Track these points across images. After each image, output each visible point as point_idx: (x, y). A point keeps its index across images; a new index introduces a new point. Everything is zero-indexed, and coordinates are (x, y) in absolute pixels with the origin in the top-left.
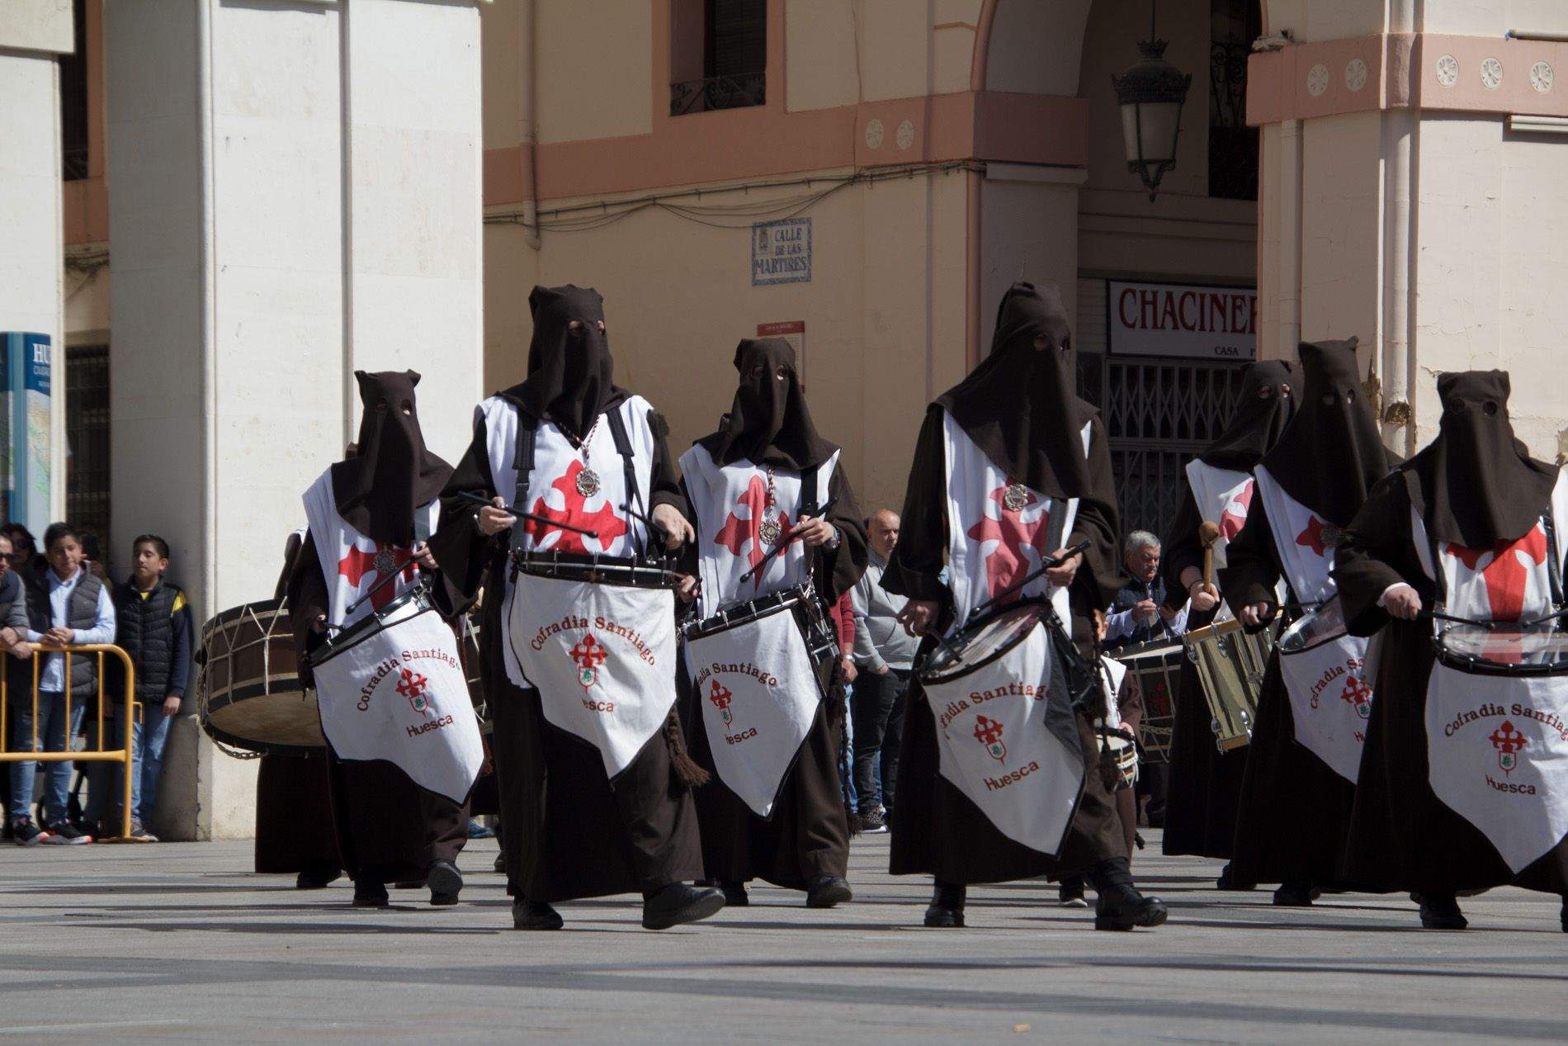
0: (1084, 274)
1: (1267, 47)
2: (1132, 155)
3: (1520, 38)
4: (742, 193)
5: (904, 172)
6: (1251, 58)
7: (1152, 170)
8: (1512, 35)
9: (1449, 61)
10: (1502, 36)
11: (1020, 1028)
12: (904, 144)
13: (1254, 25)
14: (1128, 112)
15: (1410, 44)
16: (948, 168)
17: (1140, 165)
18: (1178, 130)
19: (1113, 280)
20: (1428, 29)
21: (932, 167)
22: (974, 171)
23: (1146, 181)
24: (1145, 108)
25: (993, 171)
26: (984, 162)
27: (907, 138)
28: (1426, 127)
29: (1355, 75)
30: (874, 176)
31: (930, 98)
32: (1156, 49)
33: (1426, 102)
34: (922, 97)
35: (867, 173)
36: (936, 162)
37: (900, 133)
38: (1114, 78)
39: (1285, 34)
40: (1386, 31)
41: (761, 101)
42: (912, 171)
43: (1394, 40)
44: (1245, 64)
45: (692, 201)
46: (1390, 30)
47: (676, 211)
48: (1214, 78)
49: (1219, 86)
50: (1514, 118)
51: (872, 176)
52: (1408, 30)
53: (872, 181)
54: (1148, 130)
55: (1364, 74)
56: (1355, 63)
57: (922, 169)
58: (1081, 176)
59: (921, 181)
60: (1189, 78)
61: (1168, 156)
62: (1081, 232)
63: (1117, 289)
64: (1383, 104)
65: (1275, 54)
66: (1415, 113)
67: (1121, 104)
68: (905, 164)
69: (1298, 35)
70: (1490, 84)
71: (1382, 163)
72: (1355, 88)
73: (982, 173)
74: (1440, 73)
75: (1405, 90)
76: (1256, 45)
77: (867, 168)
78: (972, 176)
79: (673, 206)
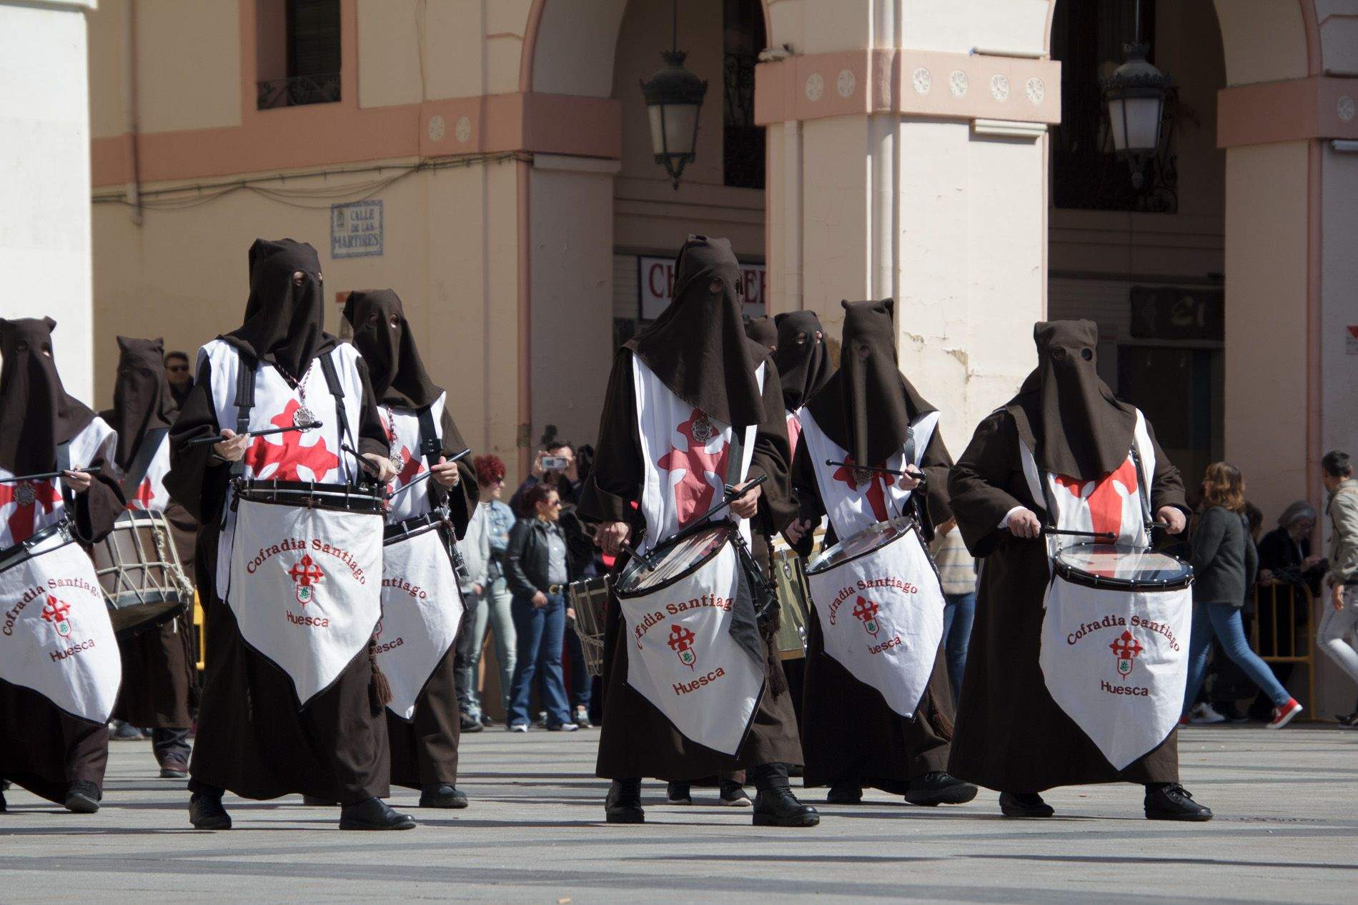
0: (619, 251)
1: (772, 59)
2: (658, 148)
3: (982, 54)
4: (321, 179)
5: (463, 161)
6: (759, 70)
7: (675, 162)
8: (975, 52)
9: (924, 73)
10: (967, 51)
11: (562, 901)
12: (462, 138)
13: (760, 40)
14: (654, 112)
15: (891, 57)
16: (501, 158)
17: (665, 158)
18: (697, 128)
19: (645, 256)
20: (906, 46)
21: (487, 157)
22: (523, 161)
23: (670, 170)
24: (670, 110)
25: (540, 161)
26: (532, 154)
27: (465, 134)
28: (906, 129)
29: (845, 84)
30: (437, 164)
31: (485, 99)
32: (677, 59)
33: (905, 107)
34: (477, 97)
35: (431, 162)
36: (489, 153)
37: (459, 128)
38: (641, 82)
39: (786, 47)
40: (871, 47)
41: (336, 97)
42: (469, 160)
43: (878, 55)
44: (753, 72)
45: (277, 185)
46: (874, 45)
47: (265, 194)
48: (727, 83)
49: (731, 91)
50: (978, 122)
51: (435, 165)
52: (889, 46)
53: (434, 169)
54: (672, 128)
55: (852, 83)
56: (845, 73)
57: (478, 159)
58: (615, 167)
59: (477, 169)
60: (705, 85)
61: (689, 151)
62: (617, 214)
63: (647, 264)
64: (869, 109)
65: (779, 66)
66: (895, 117)
67: (649, 104)
68: (463, 155)
69: (798, 47)
70: (957, 93)
71: (869, 158)
72: (846, 94)
73: (530, 163)
74: (916, 82)
75: (887, 97)
76: (762, 56)
77: (432, 158)
78: (522, 166)
79: (261, 189)
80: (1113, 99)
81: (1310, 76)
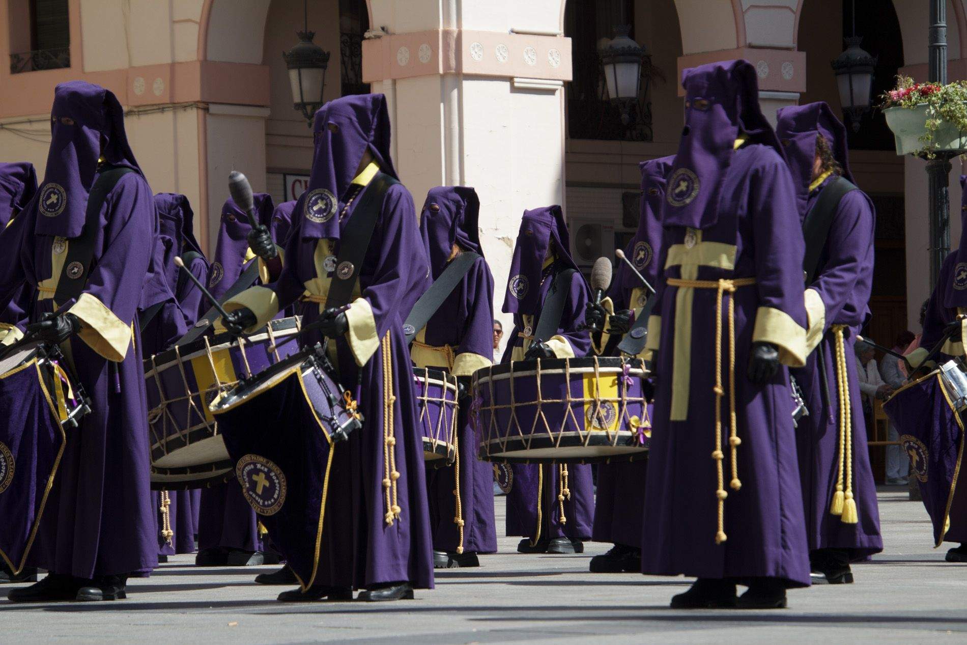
0: (270, 170)
1: (373, 37)
2: (297, 99)
3: (517, 33)
5: (159, 109)
6: (365, 44)
7: (309, 108)
8: (513, 31)
9: (478, 46)
10: (507, 31)
11: (231, 624)
12: (157, 93)
13: (365, 24)
14: (293, 74)
15: (455, 35)
16: (185, 107)
17: (302, 106)
18: (324, 85)
19: (289, 174)
20: (465, 28)
21: (176, 106)
22: (202, 109)
23: (306, 115)
24: (304, 71)
25: (213, 109)
26: (207, 103)
27: (159, 90)
28: (466, 84)
29: (424, 54)
30: (141, 111)
31: (173, 66)
32: (309, 37)
33: (466, 69)
34: (168, 64)
35: (135, 110)
36: (178, 103)
37: (155, 86)
38: (284, 54)
39: (383, 29)
40: (441, 28)
41: (67, 64)
42: (163, 108)
43: (446, 33)
44: (360, 46)
45: (27, 127)
46: (443, 27)
47: (19, 133)
48: (343, 54)
49: (346, 59)
50: (516, 80)
51: (139, 112)
52: (454, 28)
53: (139, 115)
54: (306, 84)
55: (429, 53)
56: (424, 46)
57: (169, 107)
58: (266, 112)
59: (169, 115)
60: (329, 54)
61: (318, 100)
62: (268, 145)
63: (290, 179)
64: (441, 71)
65: (378, 41)
66: (458, 76)
67: (289, 68)
68: (159, 104)
69: (391, 28)
70: (501, 60)
71: (442, 105)
72: (425, 61)
73: (206, 110)
74: (473, 52)
75: (453, 63)
76: (367, 35)
77: (136, 107)
78: (201, 112)
79: (14, 130)
80: (607, 63)
81: (738, 48)
